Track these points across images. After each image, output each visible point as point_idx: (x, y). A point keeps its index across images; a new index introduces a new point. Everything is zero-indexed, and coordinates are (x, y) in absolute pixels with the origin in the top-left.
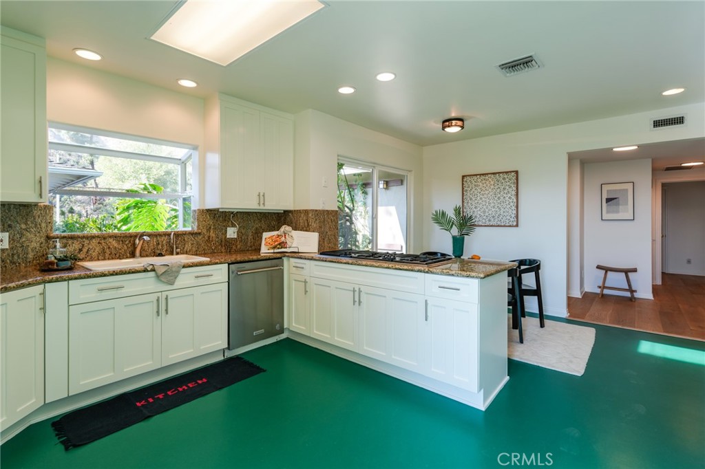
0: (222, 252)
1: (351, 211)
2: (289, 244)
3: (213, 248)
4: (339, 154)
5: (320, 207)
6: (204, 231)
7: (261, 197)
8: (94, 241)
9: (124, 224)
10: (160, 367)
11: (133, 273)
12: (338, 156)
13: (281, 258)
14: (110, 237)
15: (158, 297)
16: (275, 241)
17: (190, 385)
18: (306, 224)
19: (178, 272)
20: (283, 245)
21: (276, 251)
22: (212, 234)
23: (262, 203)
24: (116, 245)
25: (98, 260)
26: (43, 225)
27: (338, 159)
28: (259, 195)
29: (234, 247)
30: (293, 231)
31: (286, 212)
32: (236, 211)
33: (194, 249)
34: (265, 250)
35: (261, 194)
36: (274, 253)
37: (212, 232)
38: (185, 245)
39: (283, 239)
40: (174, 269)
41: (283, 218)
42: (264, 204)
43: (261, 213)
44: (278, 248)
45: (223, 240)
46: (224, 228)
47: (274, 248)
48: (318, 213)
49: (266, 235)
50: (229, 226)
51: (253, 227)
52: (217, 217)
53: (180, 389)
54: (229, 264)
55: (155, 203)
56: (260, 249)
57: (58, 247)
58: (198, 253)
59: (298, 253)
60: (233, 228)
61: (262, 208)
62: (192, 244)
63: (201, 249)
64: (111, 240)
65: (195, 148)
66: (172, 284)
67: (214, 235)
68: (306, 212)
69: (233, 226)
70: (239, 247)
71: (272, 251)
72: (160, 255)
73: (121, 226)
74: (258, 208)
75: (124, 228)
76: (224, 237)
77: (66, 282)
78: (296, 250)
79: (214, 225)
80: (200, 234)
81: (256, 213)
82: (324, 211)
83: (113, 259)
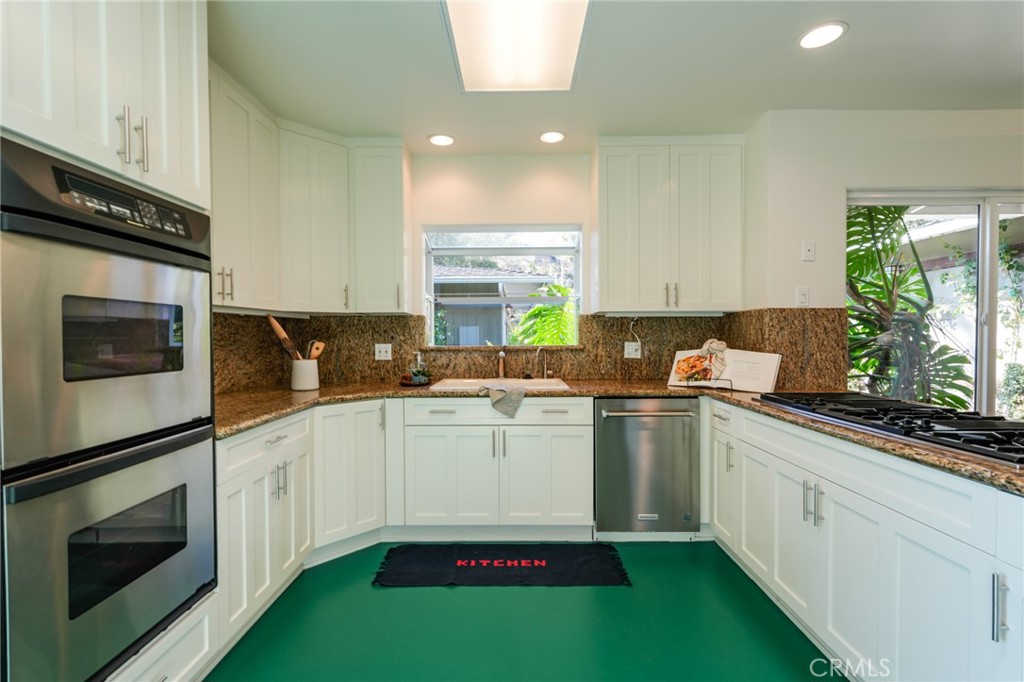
0: (616, 379)
1: (922, 310)
2: (715, 373)
3: (603, 372)
4: (851, 186)
5: (795, 302)
6: (589, 347)
7: (672, 292)
8: (460, 355)
9: (527, 337)
10: (497, 524)
11: (465, 396)
12: (848, 191)
13: (696, 397)
14: (476, 351)
15: (494, 433)
16: (693, 367)
17: (523, 563)
18: (760, 337)
19: (519, 402)
20: (705, 373)
21: (692, 383)
22: (601, 351)
23: (672, 300)
24: (482, 361)
25: (464, 377)
26: (417, 337)
27: (848, 199)
28: (667, 289)
29: (636, 373)
30: (729, 351)
31: (731, 316)
32: (637, 315)
33: (574, 371)
34: (675, 381)
35: (672, 287)
36: (689, 387)
37: (601, 348)
38: (561, 365)
39: (706, 364)
40: (513, 397)
41: (727, 327)
42: (676, 303)
43: (685, 318)
44: (696, 380)
45: (619, 361)
46: (619, 343)
47: (688, 378)
48: (783, 315)
49: (680, 355)
50: (628, 340)
51: (670, 342)
52: (608, 327)
53: (509, 563)
54: (595, 398)
55: (561, 309)
56: (667, 380)
57: (419, 360)
58: (580, 377)
59: (732, 390)
60: (634, 343)
61: (673, 310)
62: (572, 365)
63: (584, 373)
64: (476, 355)
65: (579, 228)
66: (512, 416)
67: (604, 353)
68: (760, 313)
69: (634, 340)
70: (644, 372)
71: (685, 383)
72: (528, 377)
73: (524, 339)
74: (667, 309)
75: (526, 341)
76: (619, 357)
77: (401, 400)
78: (727, 385)
79: (605, 338)
80: (582, 350)
81: (676, 318)
82: (803, 311)
83: (478, 377)
